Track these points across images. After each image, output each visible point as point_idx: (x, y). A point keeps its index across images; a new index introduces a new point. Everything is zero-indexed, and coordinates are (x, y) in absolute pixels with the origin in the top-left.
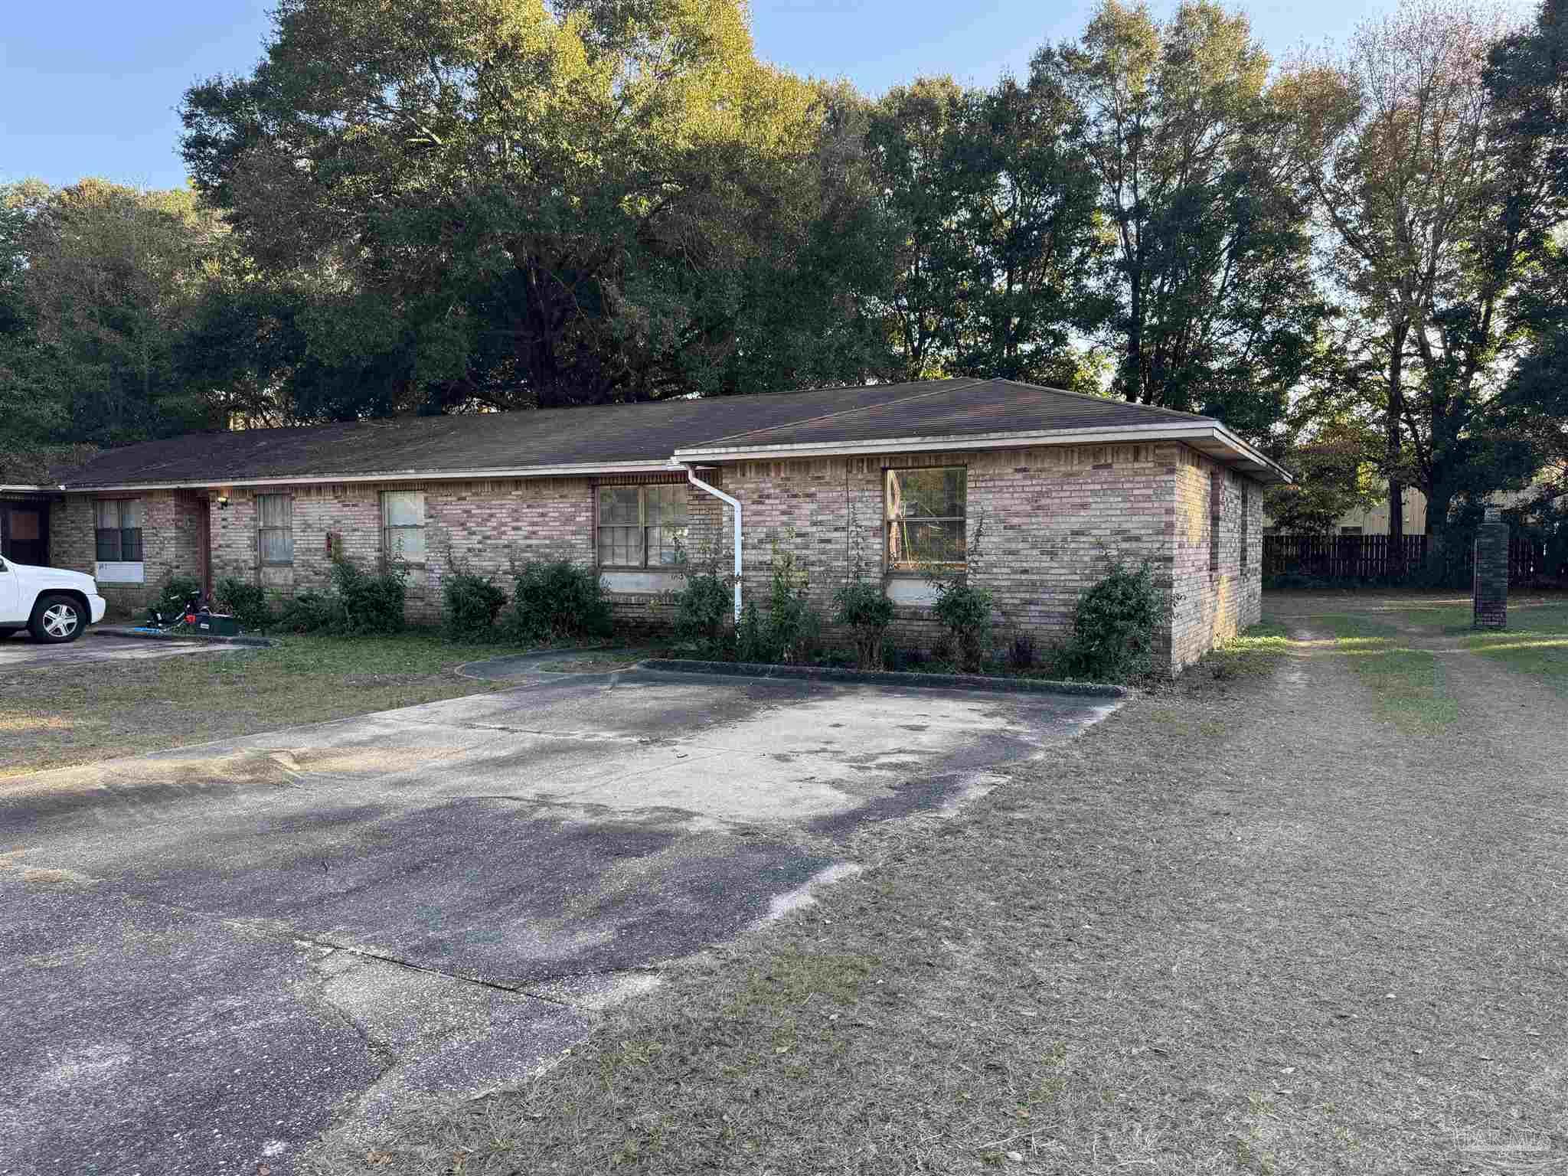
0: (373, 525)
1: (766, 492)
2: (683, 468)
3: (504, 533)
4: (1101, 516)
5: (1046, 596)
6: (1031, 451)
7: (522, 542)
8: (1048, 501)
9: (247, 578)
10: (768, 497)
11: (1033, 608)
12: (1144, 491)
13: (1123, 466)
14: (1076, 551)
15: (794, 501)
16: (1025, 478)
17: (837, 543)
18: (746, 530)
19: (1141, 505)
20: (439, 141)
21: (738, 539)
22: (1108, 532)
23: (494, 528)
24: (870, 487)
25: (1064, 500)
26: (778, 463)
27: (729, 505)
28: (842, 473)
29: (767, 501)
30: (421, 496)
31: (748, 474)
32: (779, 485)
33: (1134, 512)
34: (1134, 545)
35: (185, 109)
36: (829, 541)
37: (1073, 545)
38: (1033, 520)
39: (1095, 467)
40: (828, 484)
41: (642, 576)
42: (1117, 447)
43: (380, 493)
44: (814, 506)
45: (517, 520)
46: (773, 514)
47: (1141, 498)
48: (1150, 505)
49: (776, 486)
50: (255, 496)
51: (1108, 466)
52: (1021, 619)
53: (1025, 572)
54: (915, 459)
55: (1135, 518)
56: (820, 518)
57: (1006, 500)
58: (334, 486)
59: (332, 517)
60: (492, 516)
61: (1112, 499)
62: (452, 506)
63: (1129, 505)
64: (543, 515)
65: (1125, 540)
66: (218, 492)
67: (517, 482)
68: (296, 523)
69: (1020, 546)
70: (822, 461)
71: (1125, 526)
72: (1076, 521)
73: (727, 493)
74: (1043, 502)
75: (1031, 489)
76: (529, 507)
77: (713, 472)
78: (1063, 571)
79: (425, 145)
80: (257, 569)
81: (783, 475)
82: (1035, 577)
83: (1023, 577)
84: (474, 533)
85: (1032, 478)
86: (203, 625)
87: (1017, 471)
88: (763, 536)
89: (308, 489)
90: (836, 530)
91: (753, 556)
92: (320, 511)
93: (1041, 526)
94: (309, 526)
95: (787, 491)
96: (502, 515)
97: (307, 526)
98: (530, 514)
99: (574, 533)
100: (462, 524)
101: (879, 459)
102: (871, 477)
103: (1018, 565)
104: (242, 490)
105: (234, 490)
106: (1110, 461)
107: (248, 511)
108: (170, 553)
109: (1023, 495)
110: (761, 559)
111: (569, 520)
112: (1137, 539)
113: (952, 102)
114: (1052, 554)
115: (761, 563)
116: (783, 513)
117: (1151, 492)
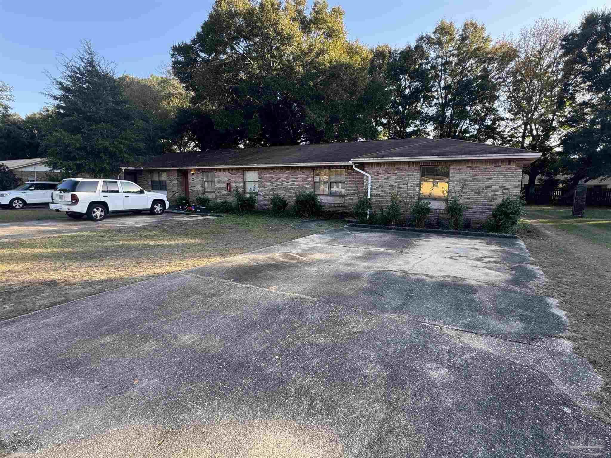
0: (241, 181)
1: (380, 172)
2: (352, 164)
3: (284, 184)
4: (495, 182)
5: (476, 206)
6: (473, 161)
7: (290, 186)
8: (478, 177)
9: (201, 196)
10: (380, 174)
11: (470, 210)
12: (511, 174)
13: (504, 167)
14: (486, 193)
15: (389, 175)
16: (470, 169)
17: (404, 188)
18: (372, 184)
19: (510, 179)
20: (253, 63)
21: (369, 187)
22: (498, 187)
23: (280, 182)
24: (416, 171)
25: (484, 177)
26: (384, 163)
27: (366, 176)
28: (406, 167)
29: (380, 175)
30: (257, 172)
31: (373, 167)
32: (384, 170)
33: (507, 181)
34: (507, 191)
35: (172, 52)
36: (401, 188)
37: (486, 191)
38: (473, 182)
39: (495, 167)
40: (401, 170)
41: (329, 198)
42: (503, 161)
43: (243, 171)
44: (396, 177)
45: (288, 180)
46: (382, 178)
47: (510, 177)
48: (513, 179)
49: (383, 170)
50: (203, 171)
51: (499, 166)
52: (466, 213)
53: (469, 199)
54: (432, 163)
55: (507, 183)
56: (398, 181)
57: (464, 176)
58: (229, 169)
59: (228, 178)
60: (280, 178)
61: (500, 177)
62: (267, 176)
63: (506, 179)
64: (297, 178)
65: (505, 189)
66: (191, 170)
67: (288, 168)
68: (216, 180)
69: (468, 190)
70: (400, 163)
71: (504, 185)
72: (488, 183)
73: (366, 172)
74: (476, 177)
75: (472, 173)
76: (292, 176)
77: (361, 166)
78: (482, 199)
79: (248, 64)
80: (204, 193)
81: (386, 167)
82: (472, 200)
83: (468, 200)
84: (274, 184)
85: (473, 169)
86: (198, 210)
87: (468, 167)
88: (378, 186)
89: (220, 170)
90: (404, 184)
91: (375, 192)
92: (225, 177)
93: (475, 185)
94: (221, 181)
95: (387, 172)
96: (283, 178)
97: (220, 181)
98: (292, 178)
99: (306, 184)
100: (270, 181)
101: (419, 163)
102: (417, 168)
103: (466, 196)
104: (199, 170)
105: (196, 170)
106: (500, 165)
107: (200, 176)
108: (176, 188)
109: (469, 175)
110: (377, 193)
111: (305, 180)
112: (508, 189)
113: (390, 52)
114: (479, 193)
115: (377, 194)
116: (385, 179)
117: (514, 175)
